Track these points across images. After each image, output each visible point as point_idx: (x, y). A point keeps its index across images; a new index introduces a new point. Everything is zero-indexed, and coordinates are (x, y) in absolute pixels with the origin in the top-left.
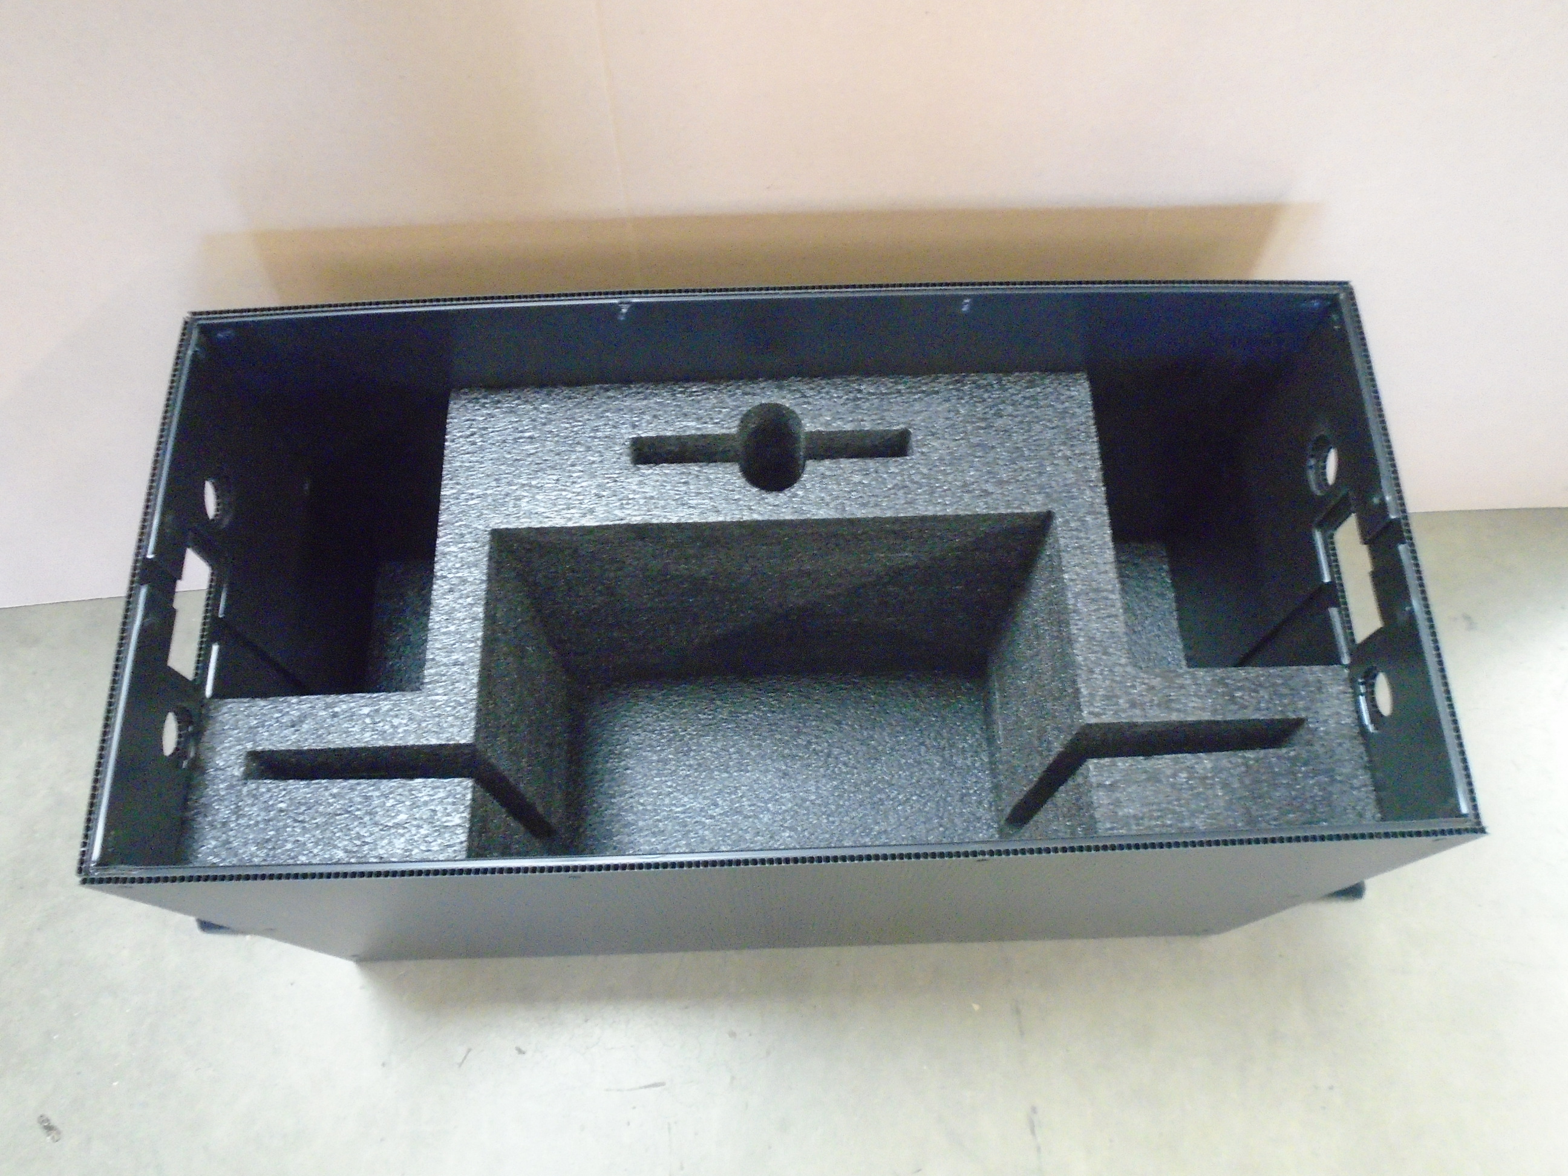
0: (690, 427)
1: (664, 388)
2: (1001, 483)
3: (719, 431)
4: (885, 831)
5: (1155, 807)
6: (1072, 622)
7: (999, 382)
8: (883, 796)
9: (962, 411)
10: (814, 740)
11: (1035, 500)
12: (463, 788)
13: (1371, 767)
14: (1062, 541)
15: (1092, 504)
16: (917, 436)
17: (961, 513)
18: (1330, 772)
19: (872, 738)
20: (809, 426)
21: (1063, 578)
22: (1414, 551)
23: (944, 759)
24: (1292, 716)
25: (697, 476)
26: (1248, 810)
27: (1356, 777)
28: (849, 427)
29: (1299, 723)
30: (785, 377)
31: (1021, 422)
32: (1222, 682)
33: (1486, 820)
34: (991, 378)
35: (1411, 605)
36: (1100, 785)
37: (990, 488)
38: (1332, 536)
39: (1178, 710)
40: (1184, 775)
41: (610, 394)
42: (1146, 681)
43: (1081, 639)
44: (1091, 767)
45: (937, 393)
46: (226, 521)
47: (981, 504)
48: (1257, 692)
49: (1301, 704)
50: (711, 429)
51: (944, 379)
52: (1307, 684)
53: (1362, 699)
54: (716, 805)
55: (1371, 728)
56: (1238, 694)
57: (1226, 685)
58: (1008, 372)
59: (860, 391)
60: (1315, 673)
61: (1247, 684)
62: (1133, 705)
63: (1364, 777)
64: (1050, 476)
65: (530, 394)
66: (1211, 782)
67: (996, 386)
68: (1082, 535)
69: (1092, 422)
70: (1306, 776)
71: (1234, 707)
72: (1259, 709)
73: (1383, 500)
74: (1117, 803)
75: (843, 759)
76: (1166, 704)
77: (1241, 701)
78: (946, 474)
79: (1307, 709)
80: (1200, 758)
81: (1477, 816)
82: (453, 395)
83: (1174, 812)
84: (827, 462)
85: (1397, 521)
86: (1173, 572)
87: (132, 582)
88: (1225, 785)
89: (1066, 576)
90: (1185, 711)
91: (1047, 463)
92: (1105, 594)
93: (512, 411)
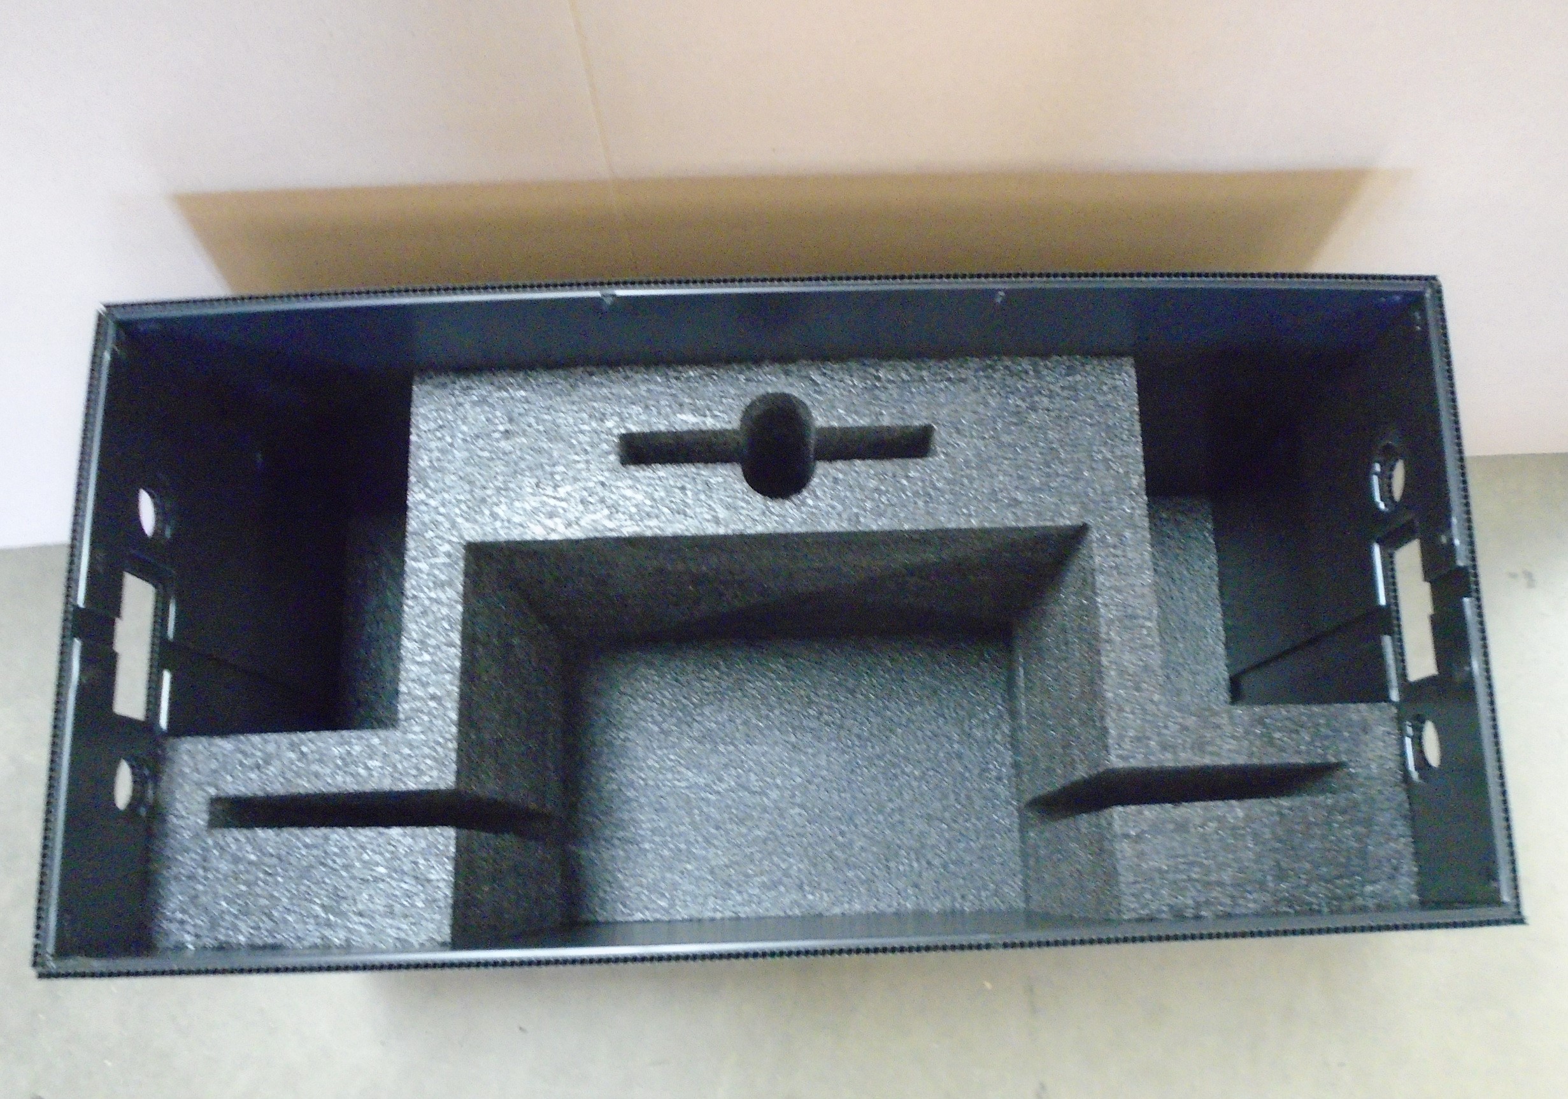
0: (687, 421)
1: (656, 371)
2: (1033, 490)
3: (719, 426)
4: (901, 809)
5: (1182, 860)
6: (1103, 652)
7: (1035, 365)
8: (898, 771)
9: (993, 403)
10: (826, 710)
11: (1069, 512)
12: (445, 838)
13: (1412, 818)
14: (1097, 560)
15: (1131, 516)
16: (941, 435)
17: (987, 525)
18: (1368, 822)
19: (886, 708)
20: (820, 420)
21: (1096, 602)
22: (1479, 607)
23: (963, 731)
24: (1333, 760)
25: (694, 479)
26: (1278, 862)
27: (1393, 826)
28: (863, 422)
29: (1340, 765)
30: (792, 359)
31: (1059, 417)
32: (1261, 721)
33: (1526, 910)
34: (1025, 364)
35: (1470, 664)
36: (1127, 836)
37: (1020, 496)
38: (1391, 556)
39: (1212, 754)
40: (1213, 825)
41: (595, 378)
42: (1181, 720)
43: (1113, 673)
44: (1115, 816)
45: (964, 380)
46: (168, 533)
47: (1010, 515)
48: (1297, 732)
49: (1343, 746)
50: (710, 423)
51: (973, 363)
52: (1350, 724)
53: (1408, 741)
54: (721, 780)
55: (1415, 775)
56: (1277, 735)
57: (1264, 725)
58: (1045, 355)
59: (878, 379)
60: (1359, 711)
61: (1288, 723)
62: (1164, 747)
63: (1402, 828)
64: (1089, 483)
65: (503, 378)
66: (1243, 832)
67: (1031, 373)
68: (1119, 552)
69: (1137, 417)
70: (1342, 826)
71: (1271, 750)
72: (1299, 753)
73: (1451, 540)
74: (1141, 855)
75: (856, 730)
76: (1200, 746)
77: (1280, 742)
78: (971, 479)
79: (1348, 752)
80: (1232, 806)
81: (1518, 906)
82: (417, 378)
83: (1201, 865)
84: (840, 464)
85: (1465, 568)
86: (1217, 533)
87: (64, 637)
88: (1256, 836)
89: (1099, 600)
90: (1218, 755)
91: (1084, 467)
92: (1141, 621)
93: (483, 401)
